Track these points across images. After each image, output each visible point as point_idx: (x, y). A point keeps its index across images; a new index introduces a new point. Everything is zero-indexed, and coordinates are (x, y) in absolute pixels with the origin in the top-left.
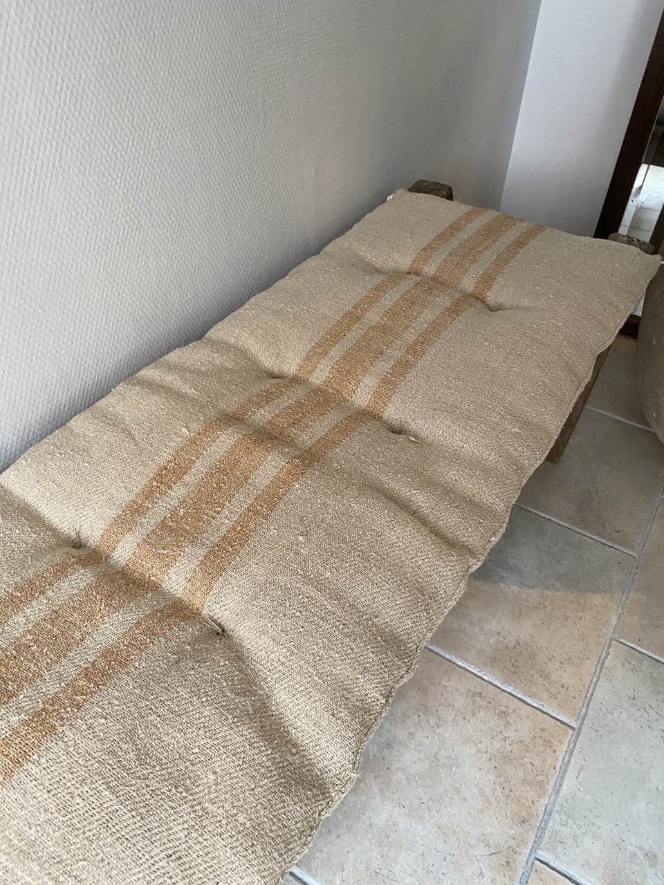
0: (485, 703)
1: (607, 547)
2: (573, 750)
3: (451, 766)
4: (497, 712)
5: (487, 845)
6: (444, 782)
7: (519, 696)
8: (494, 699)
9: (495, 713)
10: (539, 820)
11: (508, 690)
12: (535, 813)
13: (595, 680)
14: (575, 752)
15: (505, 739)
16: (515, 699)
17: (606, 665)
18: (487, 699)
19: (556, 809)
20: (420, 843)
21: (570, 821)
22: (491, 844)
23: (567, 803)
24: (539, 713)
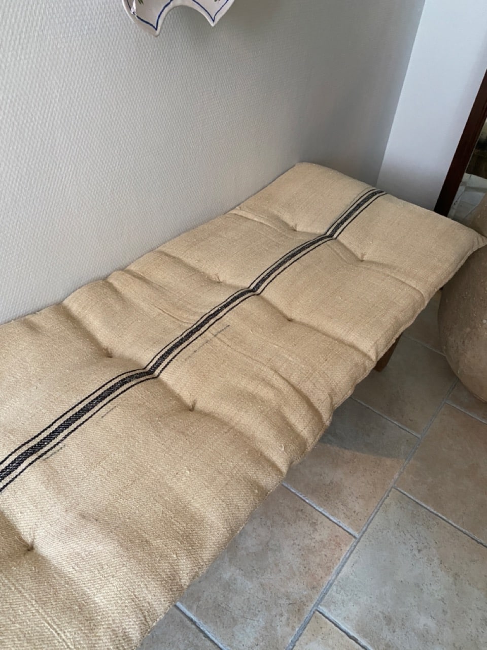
0: (304, 516)
1: (401, 430)
2: (353, 550)
3: (276, 550)
4: (310, 522)
5: (288, 599)
6: (270, 559)
7: (326, 514)
8: (310, 514)
9: (309, 523)
10: (323, 588)
11: (320, 510)
12: (321, 584)
13: (376, 511)
14: (354, 552)
15: (311, 539)
16: (323, 517)
17: (385, 502)
18: (306, 514)
19: (335, 583)
20: (248, 592)
21: (342, 592)
22: (291, 598)
23: (343, 581)
24: (336, 526)
